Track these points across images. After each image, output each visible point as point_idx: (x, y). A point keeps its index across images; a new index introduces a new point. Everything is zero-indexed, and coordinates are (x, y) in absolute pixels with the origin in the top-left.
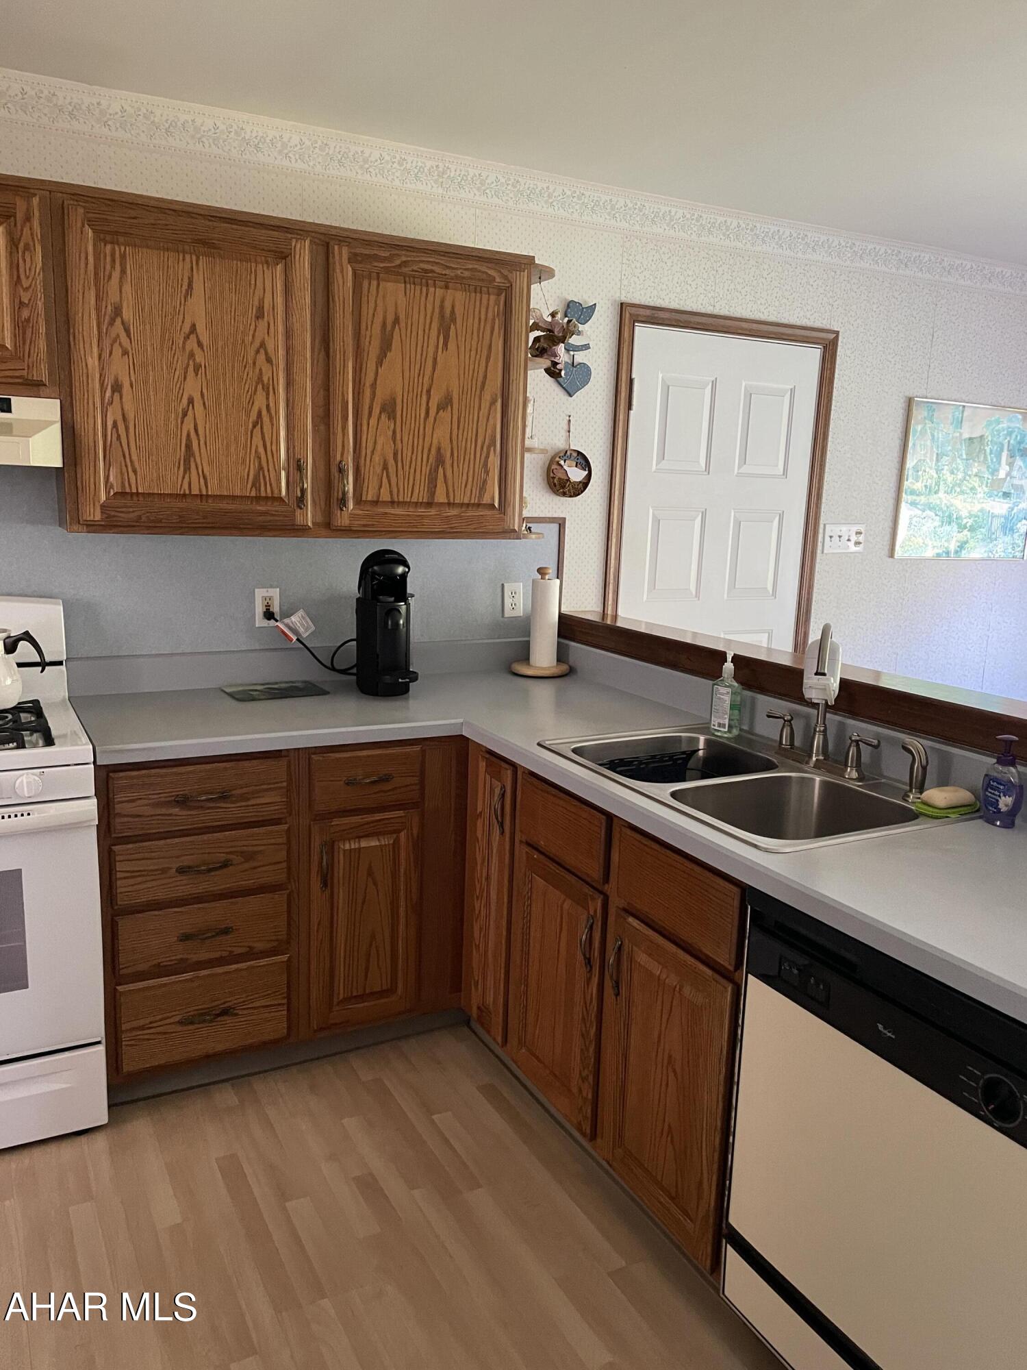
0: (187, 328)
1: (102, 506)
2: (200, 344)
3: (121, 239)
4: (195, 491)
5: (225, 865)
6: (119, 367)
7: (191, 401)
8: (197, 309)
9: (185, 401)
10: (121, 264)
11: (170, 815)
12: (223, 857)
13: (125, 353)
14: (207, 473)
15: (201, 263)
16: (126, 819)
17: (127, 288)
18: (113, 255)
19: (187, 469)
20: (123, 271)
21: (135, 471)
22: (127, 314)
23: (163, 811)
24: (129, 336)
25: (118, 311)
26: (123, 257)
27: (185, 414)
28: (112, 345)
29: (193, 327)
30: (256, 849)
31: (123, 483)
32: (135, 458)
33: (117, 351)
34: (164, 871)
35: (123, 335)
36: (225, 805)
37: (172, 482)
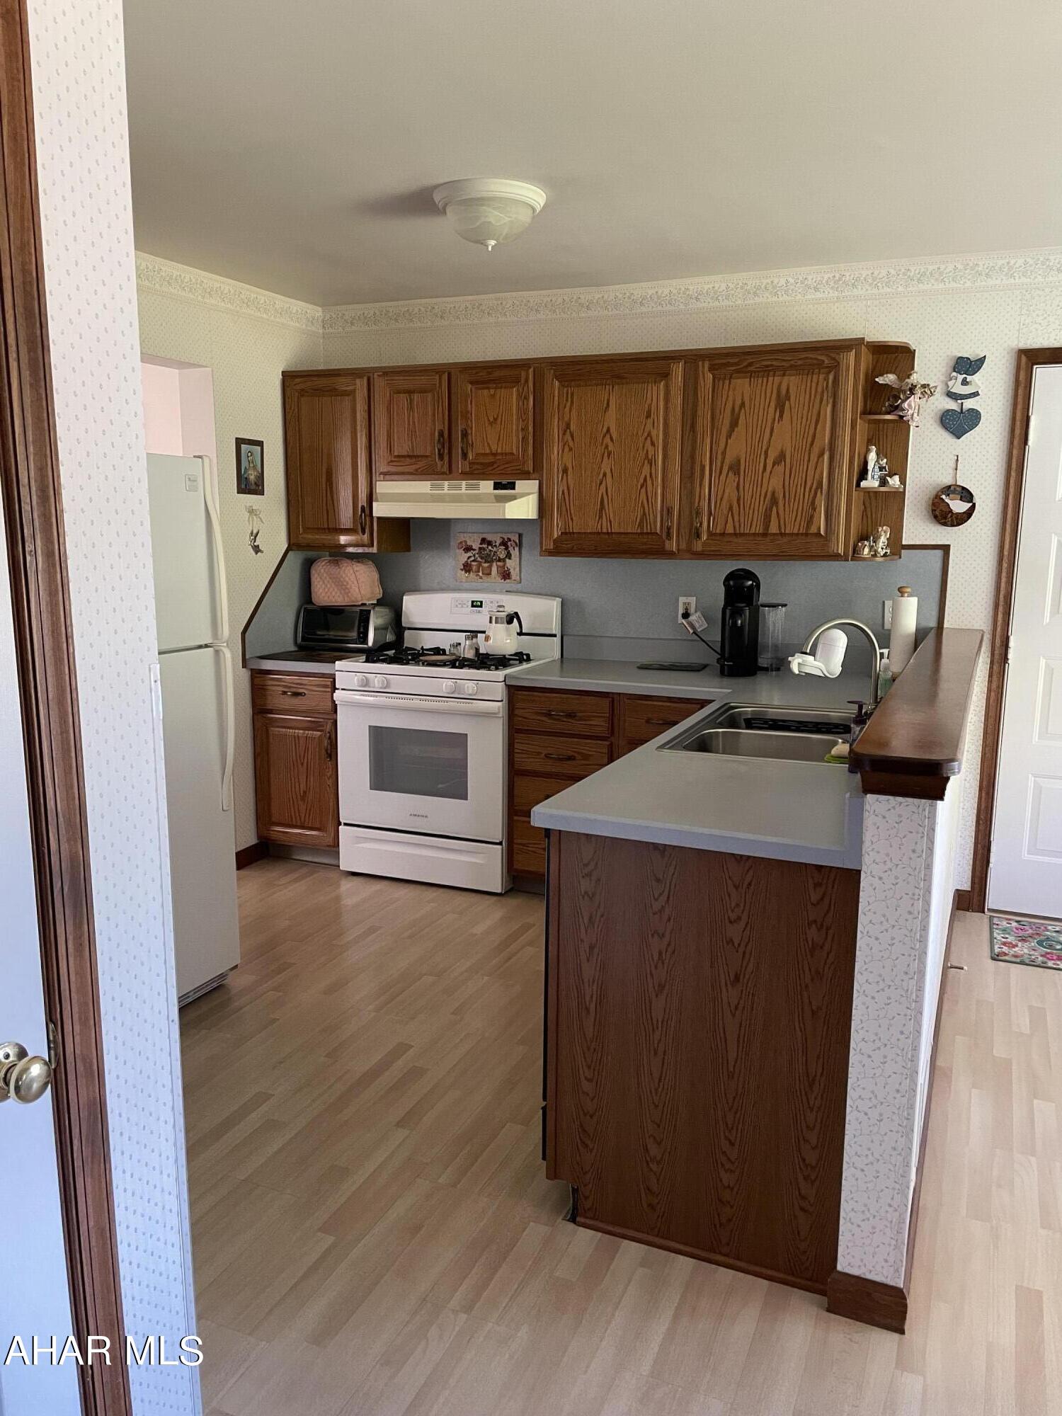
0: (605, 430)
1: (554, 541)
2: (611, 439)
3: (573, 383)
4: (605, 530)
5: (570, 758)
6: (568, 460)
7: (605, 475)
8: (611, 420)
9: (601, 475)
10: (571, 397)
11: (543, 721)
12: (570, 753)
13: (571, 449)
14: (612, 520)
15: (614, 389)
16: (520, 719)
17: (574, 411)
18: (567, 393)
19: (601, 517)
20: (572, 402)
21: (572, 519)
22: (573, 427)
23: (539, 718)
24: (573, 440)
25: (568, 426)
26: (572, 394)
27: (601, 483)
28: (564, 446)
29: (608, 430)
30: (590, 753)
31: (565, 527)
32: (572, 512)
33: (567, 449)
34: (539, 753)
35: (570, 438)
36: (573, 721)
37: (592, 525)
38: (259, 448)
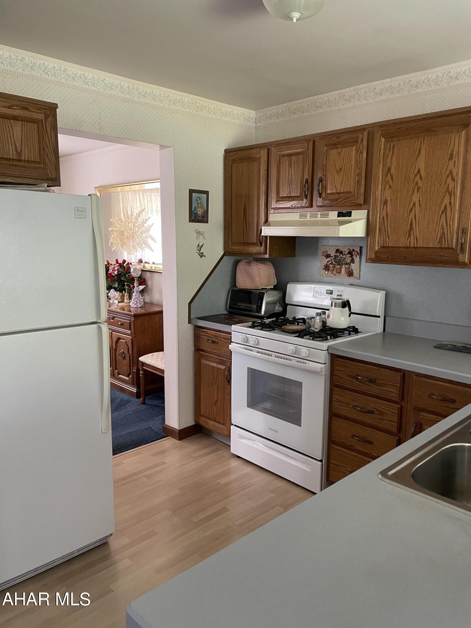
0: (416, 171)
1: (376, 253)
2: (421, 178)
3: (395, 139)
4: (412, 245)
5: (370, 412)
6: (388, 194)
7: (414, 204)
8: (421, 164)
9: (412, 205)
10: (393, 150)
11: (352, 382)
12: (370, 408)
13: (390, 187)
14: (418, 237)
15: (425, 140)
16: (337, 377)
17: (394, 159)
18: (390, 146)
19: (410, 235)
20: (393, 153)
21: (388, 237)
22: (393, 171)
23: (350, 379)
24: (392, 180)
25: (389, 169)
26: (394, 147)
27: (411, 211)
28: (386, 185)
29: (419, 170)
30: (386, 411)
31: (384, 243)
32: (389, 232)
33: (387, 186)
34: (348, 404)
35: (390, 179)
36: (373, 385)
37: (403, 242)
38: (205, 195)
